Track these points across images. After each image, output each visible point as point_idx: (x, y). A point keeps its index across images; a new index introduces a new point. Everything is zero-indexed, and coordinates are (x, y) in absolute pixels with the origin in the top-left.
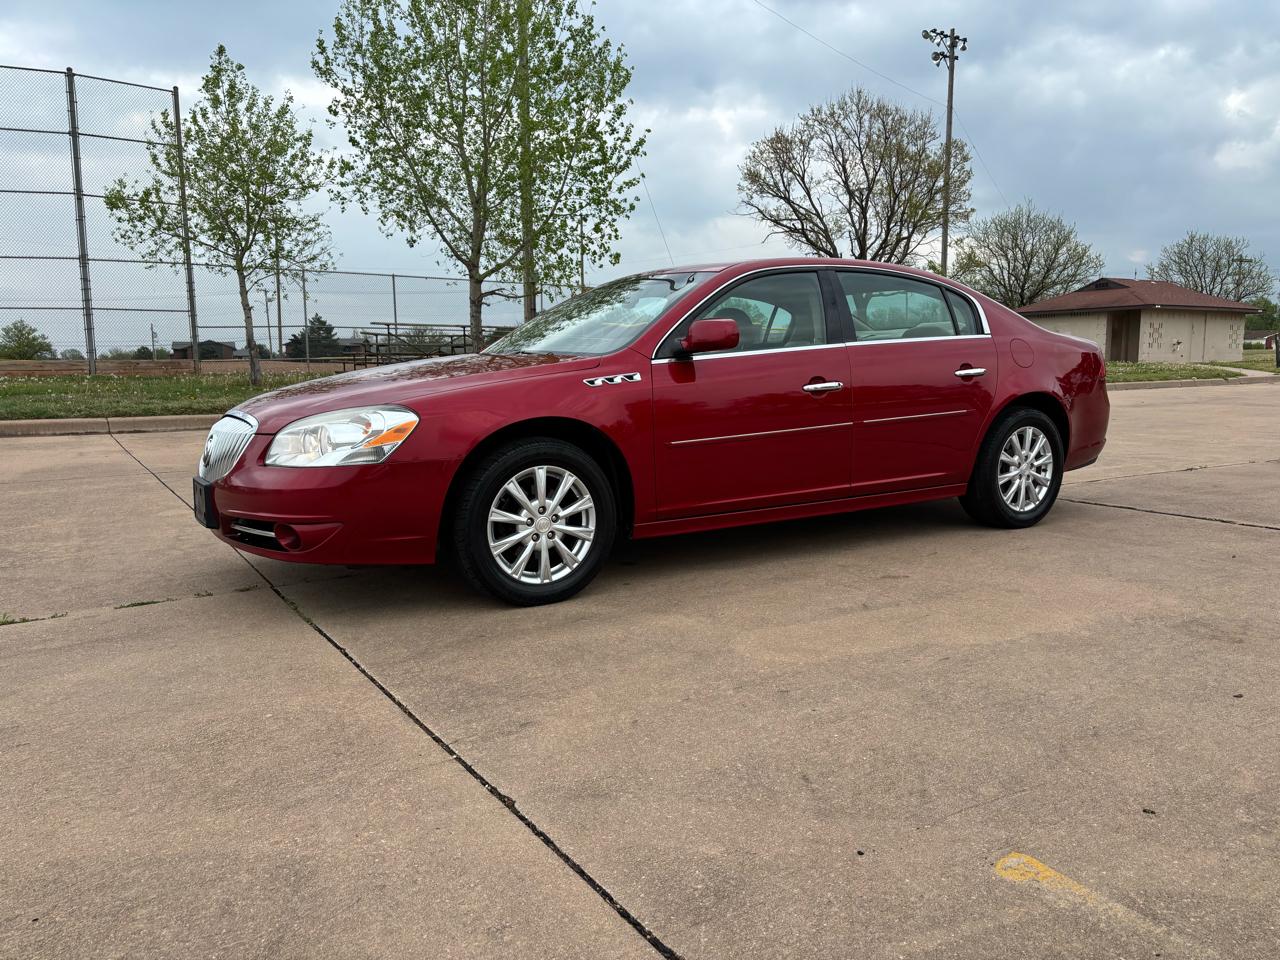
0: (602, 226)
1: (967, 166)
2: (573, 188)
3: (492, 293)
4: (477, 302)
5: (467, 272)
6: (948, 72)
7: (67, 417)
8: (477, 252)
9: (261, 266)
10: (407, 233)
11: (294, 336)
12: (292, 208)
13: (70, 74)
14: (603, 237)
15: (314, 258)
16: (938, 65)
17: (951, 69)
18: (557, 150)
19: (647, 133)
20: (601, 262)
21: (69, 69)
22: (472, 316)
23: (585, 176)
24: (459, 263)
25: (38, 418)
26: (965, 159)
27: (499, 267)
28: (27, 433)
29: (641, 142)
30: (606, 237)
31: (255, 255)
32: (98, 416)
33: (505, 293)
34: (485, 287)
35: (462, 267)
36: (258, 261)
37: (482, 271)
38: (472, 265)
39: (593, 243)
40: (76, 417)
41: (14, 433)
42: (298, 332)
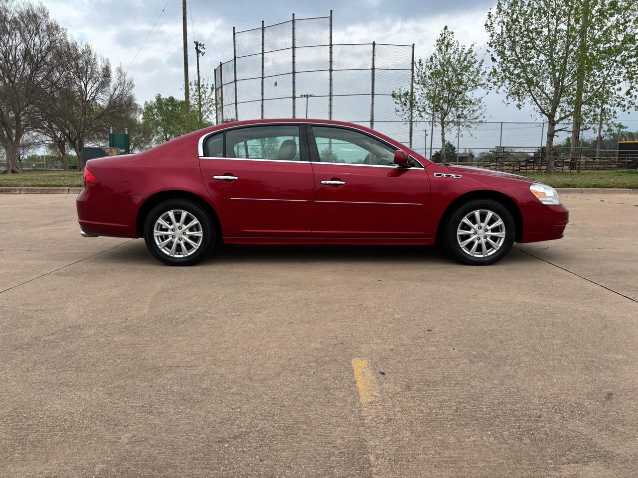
0: (631, 91)
2: (616, 72)
3: (561, 130)
4: (551, 135)
5: (548, 120)
8: (554, 110)
9: (453, 122)
10: (517, 102)
11: (436, 152)
12: (469, 94)
13: (374, 44)
14: (631, 97)
15: (477, 118)
18: (609, 52)
20: (629, 111)
21: (374, 42)
22: (548, 142)
23: (623, 64)
24: (544, 115)
27: (566, 116)
30: (633, 97)
31: (450, 117)
33: (568, 129)
34: (557, 127)
35: (545, 117)
36: (451, 120)
37: (556, 119)
38: (551, 116)
39: (624, 101)
42: (438, 151)
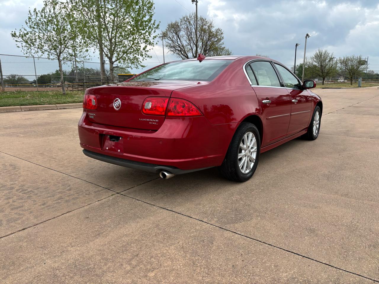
1: (223, 35)
3: (116, 67)
4: (112, 70)
6: (195, 5)
7: (44, 105)
8: (112, 55)
16: (193, 3)
17: (196, 5)
19: (160, 23)
25: (37, 105)
26: (222, 34)
27: (118, 59)
28: (36, 109)
29: (158, 25)
32: (52, 104)
33: (120, 67)
38: (110, 59)
40: (46, 105)
41: (33, 109)
